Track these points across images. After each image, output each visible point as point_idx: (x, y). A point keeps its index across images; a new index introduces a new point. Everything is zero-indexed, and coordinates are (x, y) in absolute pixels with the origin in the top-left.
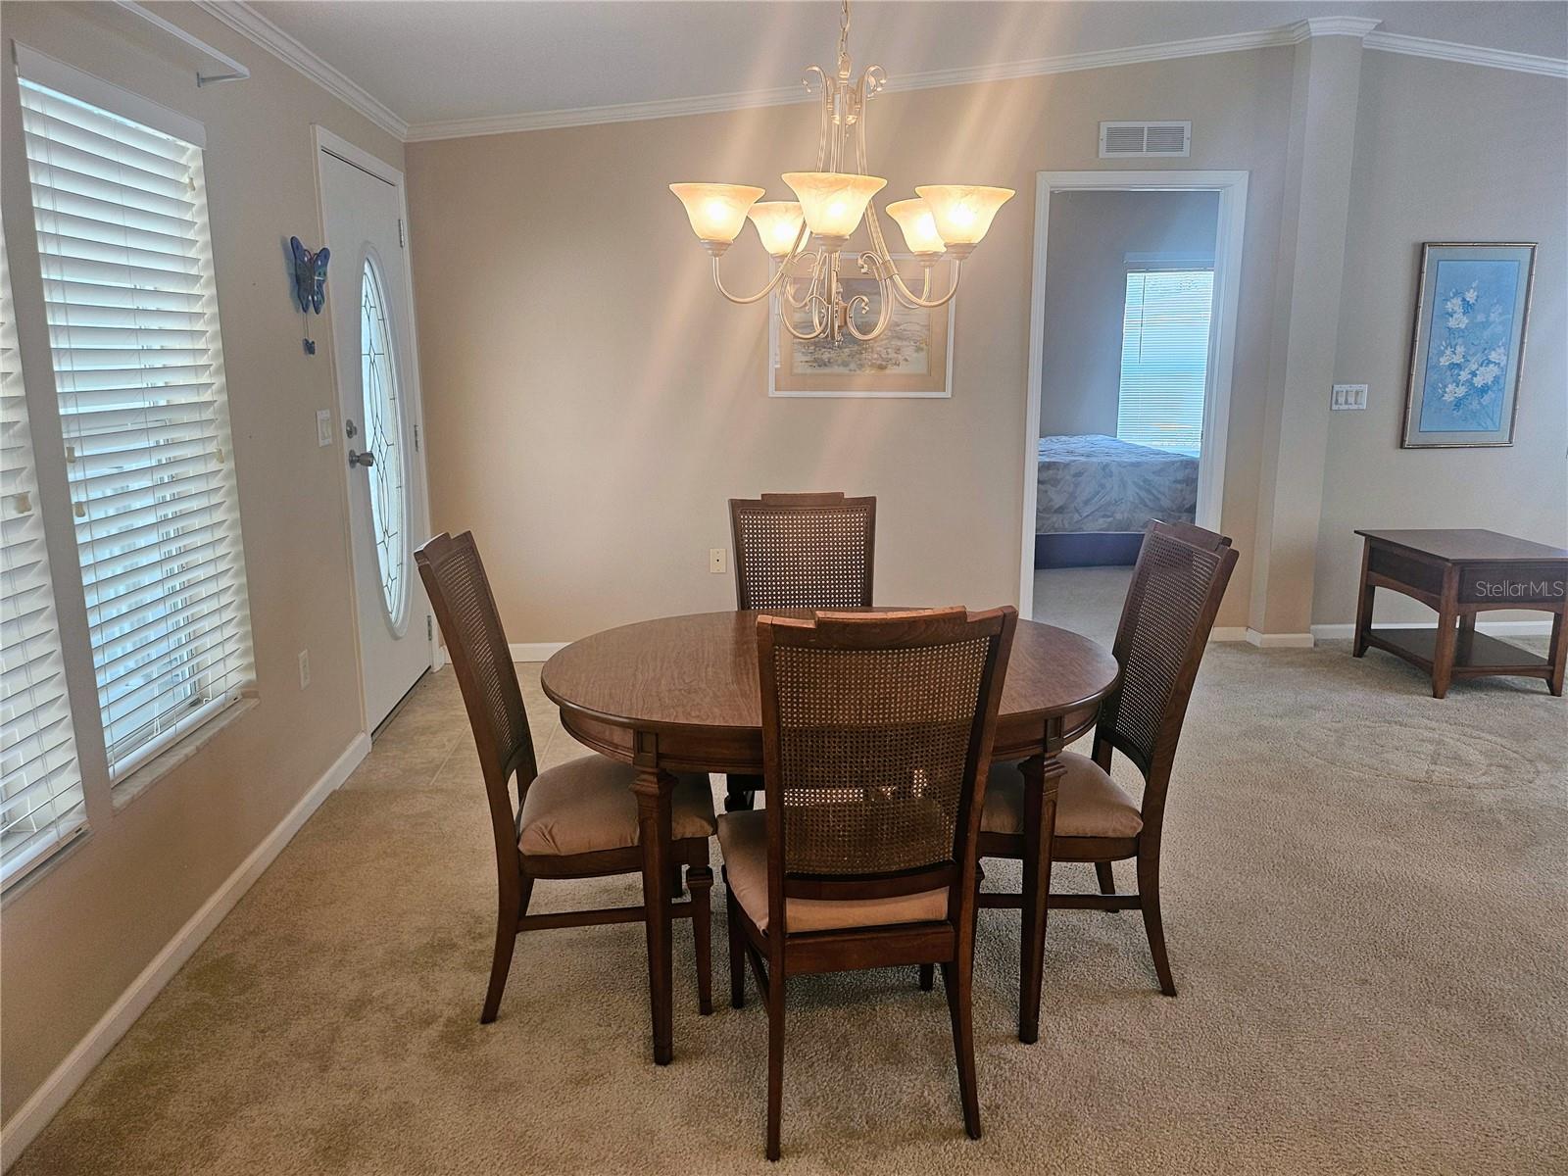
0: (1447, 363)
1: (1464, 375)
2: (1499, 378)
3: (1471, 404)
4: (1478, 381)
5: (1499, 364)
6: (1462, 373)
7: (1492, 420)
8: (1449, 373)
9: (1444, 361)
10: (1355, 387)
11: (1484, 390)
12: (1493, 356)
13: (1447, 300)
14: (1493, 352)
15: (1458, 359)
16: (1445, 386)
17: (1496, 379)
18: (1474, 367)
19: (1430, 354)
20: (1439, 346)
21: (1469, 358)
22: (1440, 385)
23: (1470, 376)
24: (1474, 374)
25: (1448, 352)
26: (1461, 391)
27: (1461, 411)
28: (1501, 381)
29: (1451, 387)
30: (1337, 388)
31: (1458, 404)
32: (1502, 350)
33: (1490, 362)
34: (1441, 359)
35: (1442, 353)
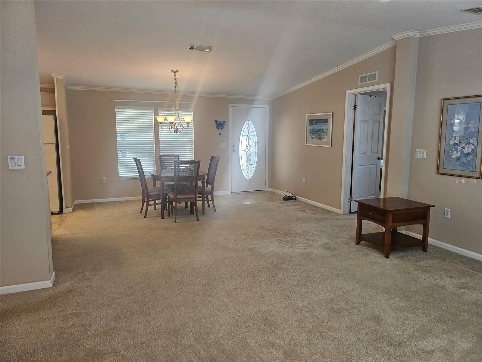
0: (453, 143)
1: (459, 148)
2: (474, 150)
3: (463, 159)
4: (466, 151)
5: (474, 144)
6: (459, 147)
7: (472, 167)
8: (453, 147)
9: (451, 142)
10: (422, 150)
11: (468, 154)
12: (471, 141)
13: (452, 119)
14: (471, 140)
15: (457, 142)
16: (452, 152)
17: (473, 150)
18: (464, 145)
19: (446, 139)
20: (449, 137)
21: (461, 142)
22: (451, 152)
23: (462, 149)
24: (463, 148)
25: (453, 139)
26: (459, 154)
27: (459, 162)
28: (475, 151)
29: (454, 153)
30: (416, 150)
31: (458, 159)
32: (475, 139)
33: (470, 143)
34: (450, 142)
35: (450, 139)
